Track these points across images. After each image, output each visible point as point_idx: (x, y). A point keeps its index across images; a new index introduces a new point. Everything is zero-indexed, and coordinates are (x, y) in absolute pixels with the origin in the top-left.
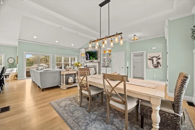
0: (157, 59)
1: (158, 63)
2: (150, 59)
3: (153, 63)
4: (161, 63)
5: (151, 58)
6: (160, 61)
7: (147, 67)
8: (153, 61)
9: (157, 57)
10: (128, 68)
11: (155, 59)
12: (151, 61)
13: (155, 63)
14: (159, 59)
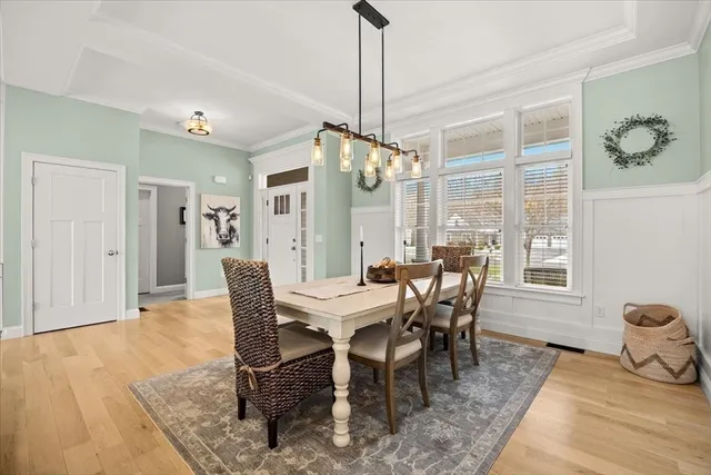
0: (228, 217)
1: (232, 230)
2: (209, 216)
3: (218, 231)
4: (238, 232)
5: (213, 212)
6: (236, 224)
7: (200, 245)
8: (217, 223)
9: (228, 211)
10: (362, 244)
11: (223, 217)
12: (213, 221)
13: (224, 229)
14: (233, 216)
